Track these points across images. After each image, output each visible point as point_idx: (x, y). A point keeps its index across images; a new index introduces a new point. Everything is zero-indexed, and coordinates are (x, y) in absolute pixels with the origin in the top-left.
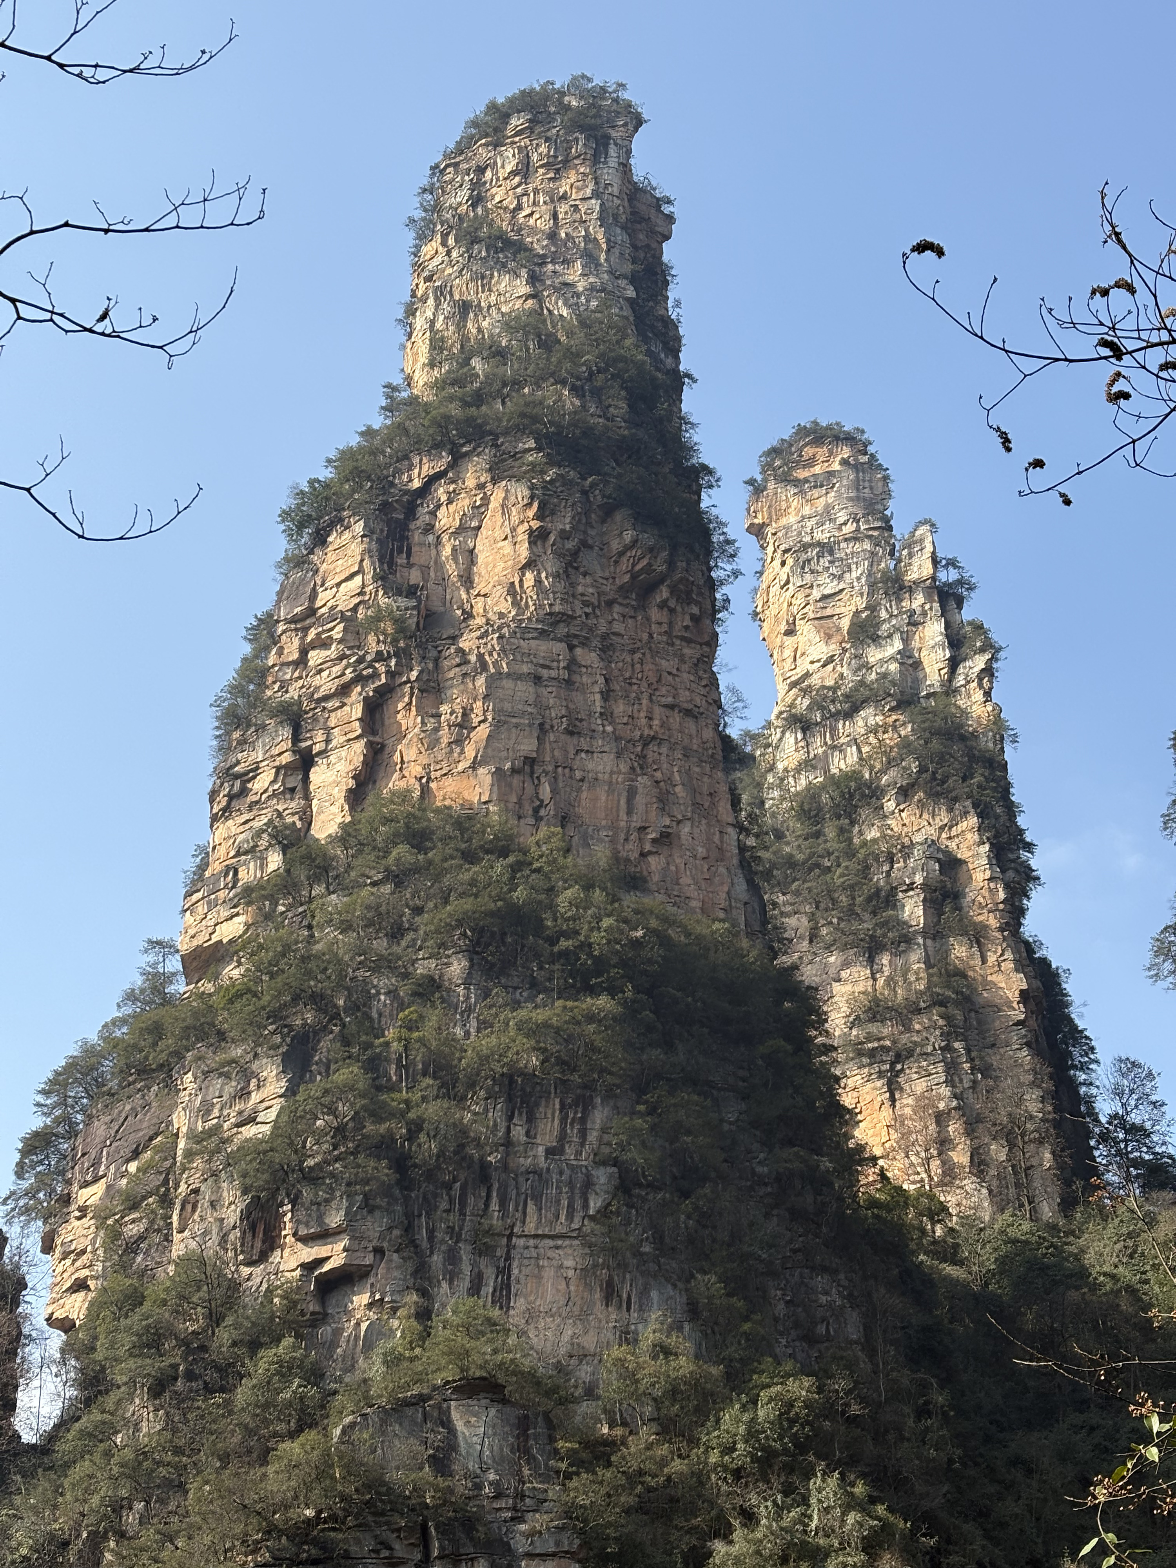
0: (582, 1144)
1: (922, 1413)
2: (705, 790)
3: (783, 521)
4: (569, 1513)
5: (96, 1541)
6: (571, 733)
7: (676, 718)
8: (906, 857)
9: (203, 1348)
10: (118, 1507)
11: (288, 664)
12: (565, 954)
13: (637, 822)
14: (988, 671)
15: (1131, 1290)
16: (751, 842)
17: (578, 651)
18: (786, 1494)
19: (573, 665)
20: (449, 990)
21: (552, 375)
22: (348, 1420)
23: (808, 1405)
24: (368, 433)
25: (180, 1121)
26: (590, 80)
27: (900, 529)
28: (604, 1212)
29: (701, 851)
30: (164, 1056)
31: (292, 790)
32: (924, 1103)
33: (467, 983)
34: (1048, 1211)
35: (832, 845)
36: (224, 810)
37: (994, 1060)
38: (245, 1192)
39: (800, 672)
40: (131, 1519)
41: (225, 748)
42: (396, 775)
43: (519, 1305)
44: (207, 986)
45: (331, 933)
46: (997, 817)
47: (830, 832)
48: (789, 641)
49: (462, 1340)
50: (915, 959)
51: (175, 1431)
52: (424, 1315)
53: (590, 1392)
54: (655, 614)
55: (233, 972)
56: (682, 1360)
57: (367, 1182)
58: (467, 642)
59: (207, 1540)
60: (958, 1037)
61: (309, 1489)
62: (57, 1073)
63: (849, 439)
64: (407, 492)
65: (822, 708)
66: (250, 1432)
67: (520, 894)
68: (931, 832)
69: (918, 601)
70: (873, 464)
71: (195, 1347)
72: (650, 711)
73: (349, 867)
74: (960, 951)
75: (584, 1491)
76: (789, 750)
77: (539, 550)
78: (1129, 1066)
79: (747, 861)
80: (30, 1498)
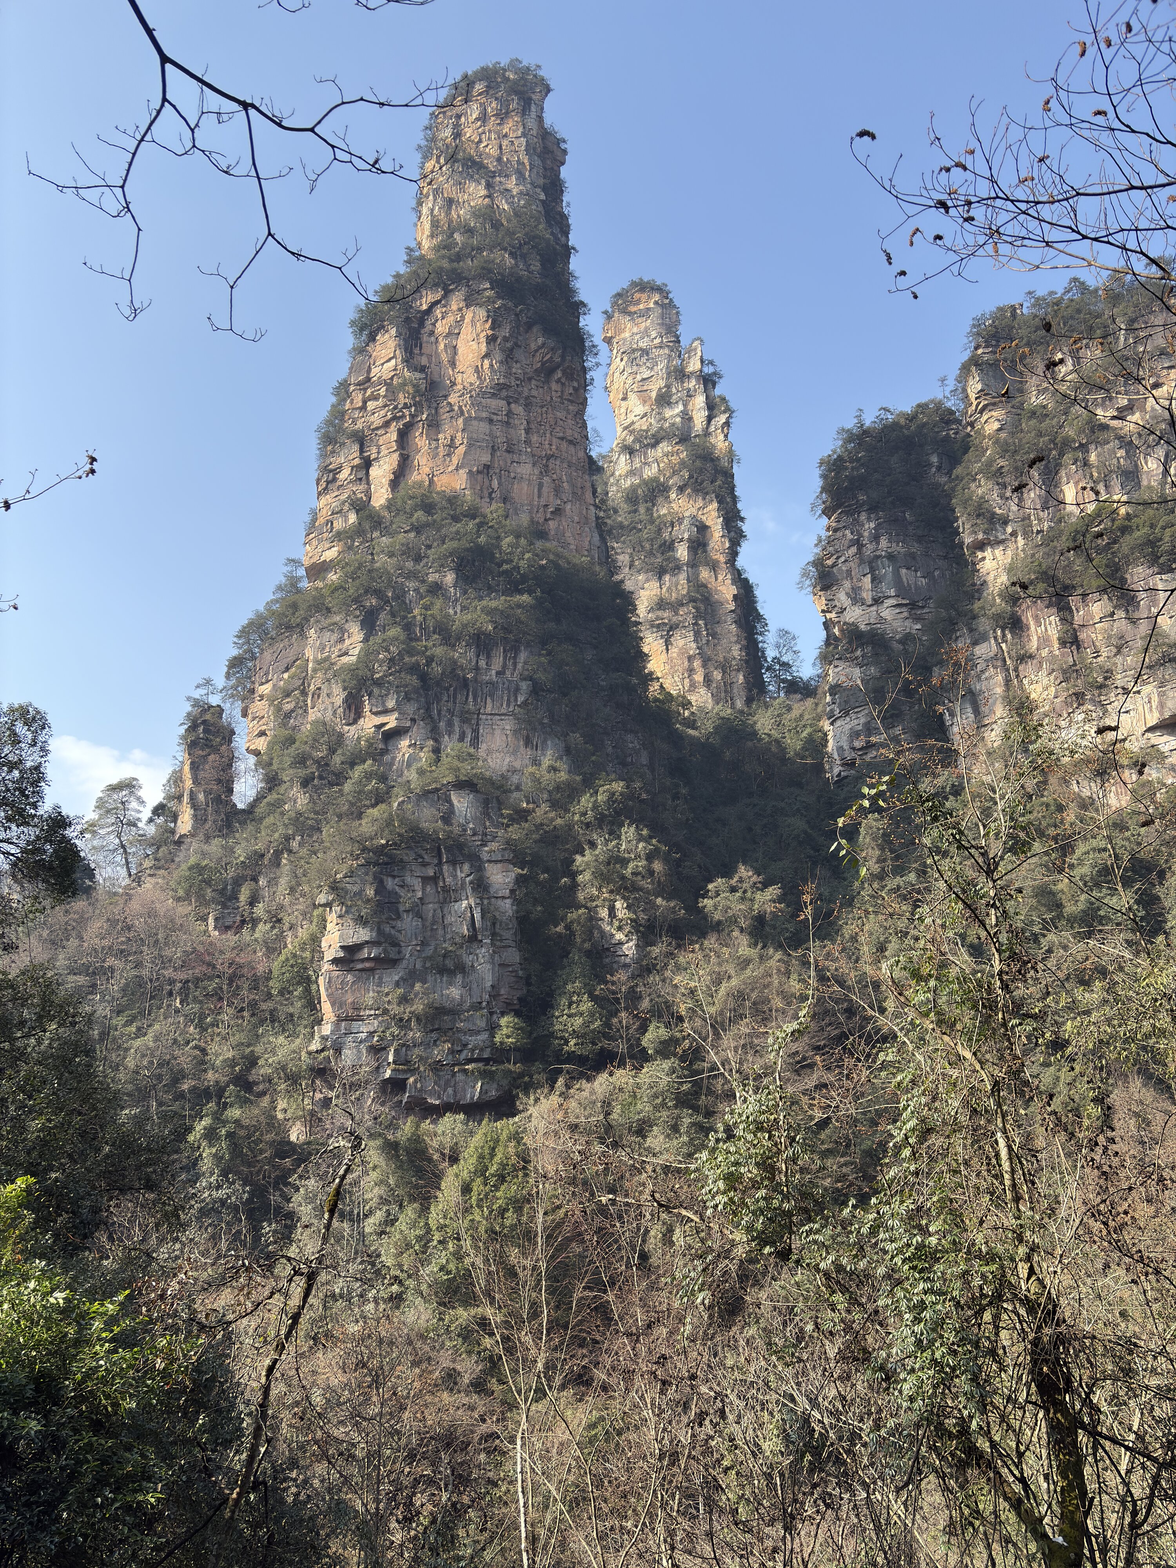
0: (514, 670)
1: (676, 797)
2: (579, 485)
3: (623, 336)
4: (508, 842)
5: (278, 854)
6: (509, 452)
7: (564, 444)
8: (680, 524)
9: (327, 765)
10: (288, 838)
11: (356, 409)
12: (506, 572)
13: (543, 503)
14: (727, 424)
15: (777, 741)
16: (602, 514)
17: (513, 406)
18: (610, 834)
19: (509, 413)
20: (446, 590)
21: (499, 245)
22: (401, 799)
23: (621, 794)
24: (398, 276)
25: (309, 653)
26: (520, 62)
27: (684, 342)
28: (525, 703)
29: (576, 519)
30: (299, 620)
31: (360, 479)
32: (683, 651)
33: (455, 586)
34: (739, 704)
35: (643, 517)
36: (324, 489)
37: (718, 630)
38: (344, 690)
39: (629, 421)
40: (294, 844)
41: (323, 455)
42: (416, 473)
43: (483, 747)
44: (320, 584)
45: (383, 558)
46: (727, 503)
47: (642, 510)
48: (623, 404)
49: (456, 763)
50: (682, 578)
51: (315, 803)
52: (437, 751)
53: (518, 788)
54: (554, 386)
55: (333, 577)
56: (562, 773)
57: (407, 686)
58: (453, 399)
59: (333, 854)
60: (701, 618)
61: (383, 831)
62: (244, 627)
63: (659, 289)
64: (419, 311)
65: (640, 442)
66: (352, 804)
67: (482, 540)
68: (694, 511)
69: (692, 383)
70: (671, 305)
71: (323, 764)
72: (551, 441)
73: (392, 523)
74: (705, 574)
75: (515, 832)
76: (622, 464)
77: (492, 347)
78: (784, 633)
79: (600, 524)
80: (243, 834)
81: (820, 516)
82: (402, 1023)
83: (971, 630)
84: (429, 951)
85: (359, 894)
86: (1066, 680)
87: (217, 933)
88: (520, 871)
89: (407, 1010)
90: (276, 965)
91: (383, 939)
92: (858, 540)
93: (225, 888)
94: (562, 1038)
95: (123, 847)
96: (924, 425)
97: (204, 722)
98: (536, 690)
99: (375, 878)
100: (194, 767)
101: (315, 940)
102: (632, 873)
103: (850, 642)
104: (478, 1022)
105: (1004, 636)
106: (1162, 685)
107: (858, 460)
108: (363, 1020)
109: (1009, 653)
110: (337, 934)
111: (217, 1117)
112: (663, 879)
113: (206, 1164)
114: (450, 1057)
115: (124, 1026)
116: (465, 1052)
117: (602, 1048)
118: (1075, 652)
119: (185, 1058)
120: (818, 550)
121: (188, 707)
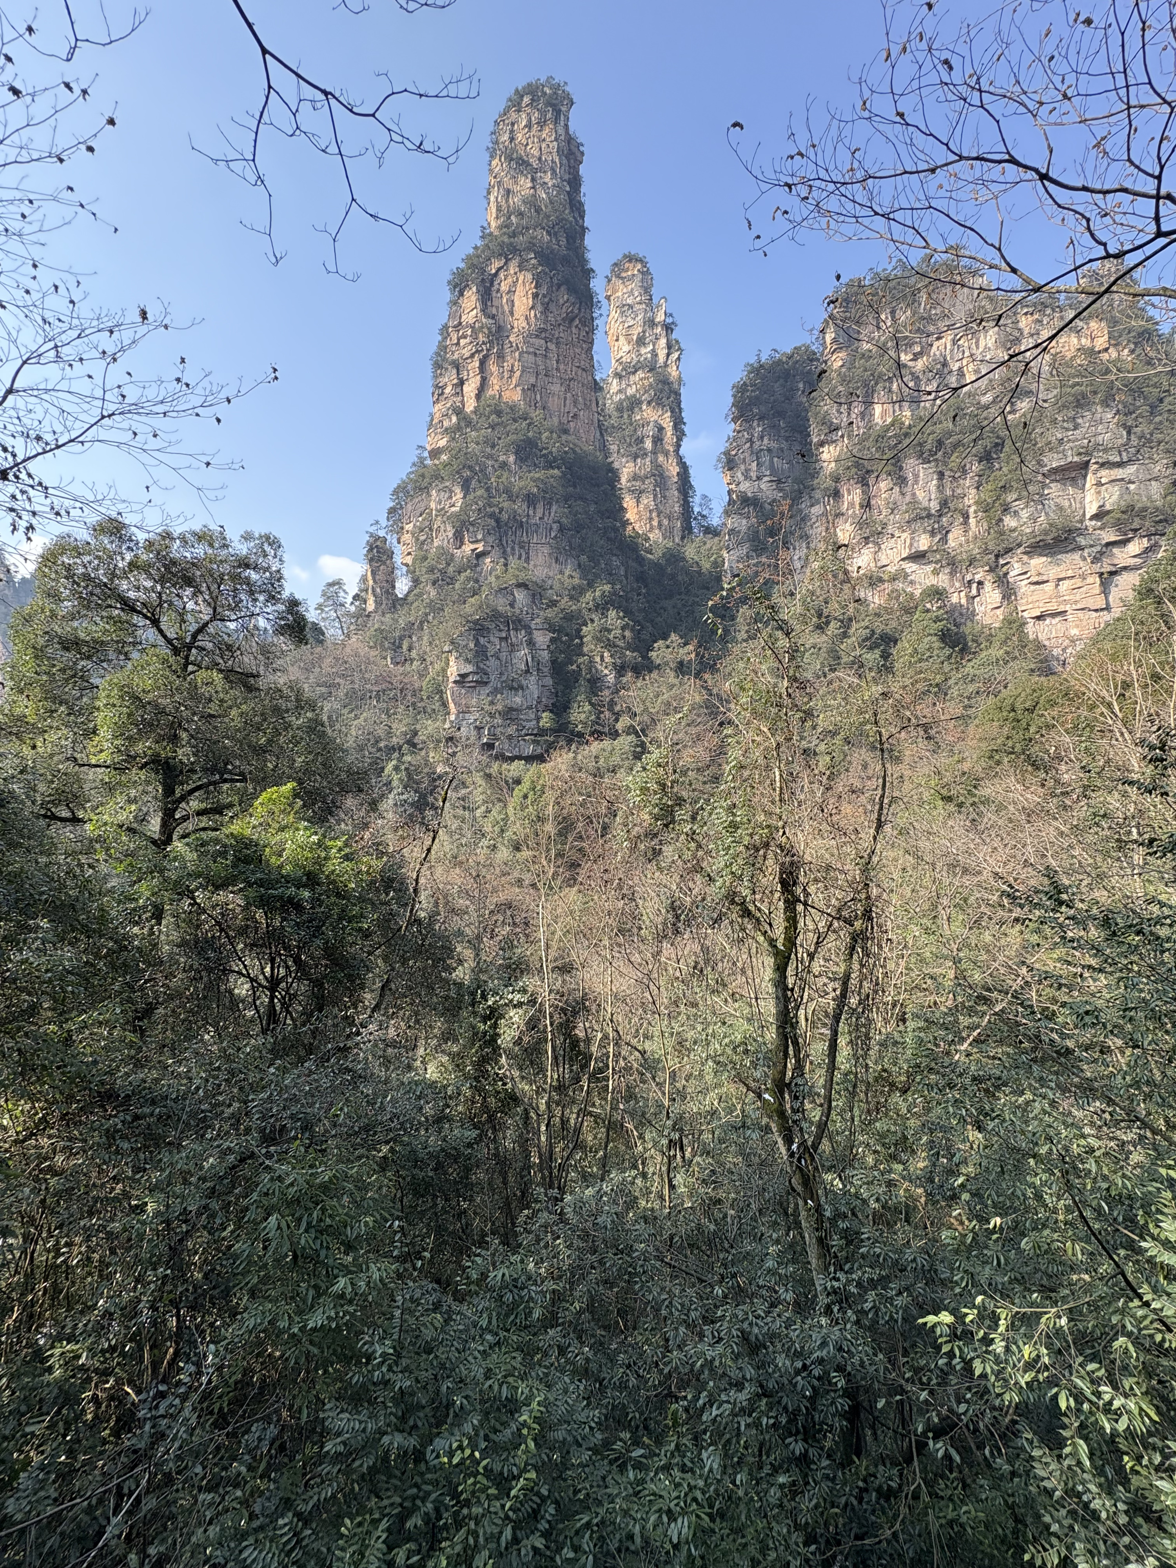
0: (549, 517)
1: (639, 594)
2: (588, 399)
3: (617, 294)
4: (546, 619)
5: (422, 623)
6: (546, 376)
7: (580, 371)
8: (648, 426)
9: (445, 572)
10: (426, 615)
11: (453, 344)
12: (544, 455)
13: (566, 410)
14: (679, 359)
15: (697, 563)
16: (601, 418)
17: (549, 344)
18: (602, 615)
19: (547, 349)
20: (510, 466)
21: (540, 225)
22: (486, 593)
23: (609, 592)
24: (476, 248)
25: (433, 505)
26: (554, 80)
27: (655, 300)
28: (555, 537)
29: (586, 421)
30: (426, 484)
31: (458, 393)
32: (647, 507)
33: (515, 464)
34: (677, 540)
35: (626, 421)
36: (437, 400)
37: (668, 494)
38: (453, 528)
39: (619, 356)
40: (430, 618)
41: (436, 377)
42: (491, 389)
43: (532, 563)
44: (437, 462)
45: (473, 445)
46: (676, 413)
47: (625, 416)
48: (616, 344)
49: (516, 572)
50: (648, 461)
51: (440, 595)
52: (506, 565)
53: (551, 587)
54: (574, 330)
55: (444, 457)
56: (576, 579)
57: (488, 526)
58: (512, 338)
59: (451, 624)
60: (658, 486)
61: (477, 611)
62: (395, 489)
63: (641, 260)
64: (490, 275)
65: (626, 370)
66: (460, 595)
67: (530, 434)
68: (656, 417)
69: (658, 330)
70: (648, 272)
71: (443, 572)
72: (571, 369)
73: (477, 422)
74: (661, 459)
75: (550, 613)
76: (614, 386)
77: (535, 301)
78: (705, 497)
79: (600, 425)
80: (402, 612)
81: (730, 423)
82: (491, 715)
83: (811, 497)
84: (504, 678)
85: (466, 646)
86: (861, 528)
87: (392, 666)
88: (552, 635)
89: (494, 708)
90: (424, 684)
91: (479, 671)
92: (751, 439)
93: (395, 642)
94: (574, 724)
95: (338, 618)
96: (797, 361)
97: (377, 547)
98: (561, 529)
99: (474, 637)
100: (374, 573)
101: (444, 671)
102: (614, 637)
103: (741, 503)
104: (531, 715)
105: (829, 501)
106: (913, 532)
107: (756, 385)
108: (471, 713)
109: (830, 512)
110: (456, 667)
111: (399, 760)
112: (630, 641)
113: (395, 783)
114: (517, 733)
115: (348, 714)
116: (524, 730)
117: (595, 729)
118: (868, 512)
119: (381, 731)
120: (727, 445)
121: (367, 538)
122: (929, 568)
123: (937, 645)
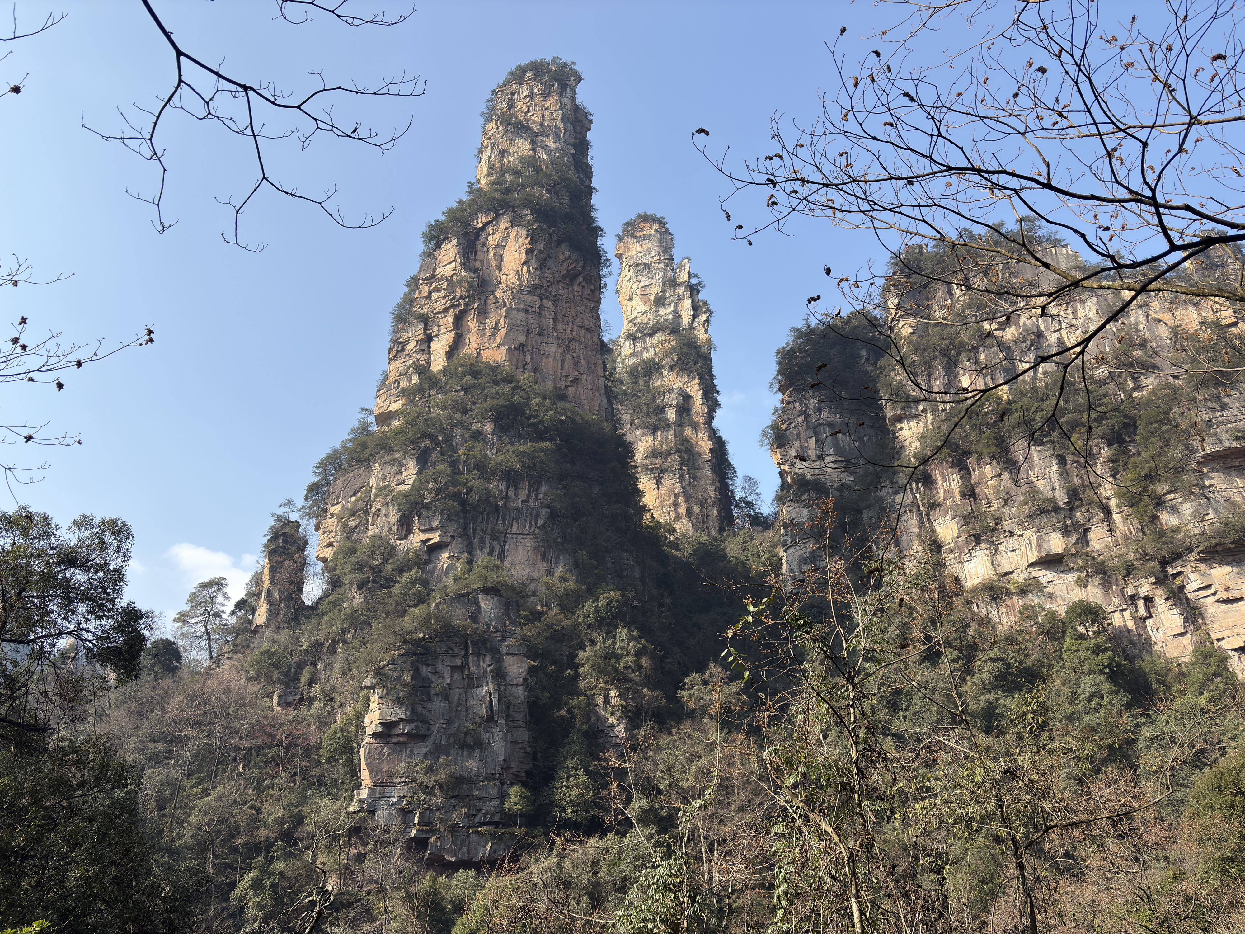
0: (536, 499)
1: (661, 605)
2: (593, 362)
3: (630, 253)
4: (523, 638)
5: (335, 643)
6: (540, 335)
7: (582, 332)
8: (670, 394)
9: (380, 571)
10: (344, 631)
11: (423, 297)
12: (533, 424)
13: (565, 373)
14: (707, 321)
15: (743, 563)
16: (610, 384)
17: (544, 301)
18: (607, 634)
19: (541, 306)
20: (485, 436)
21: (539, 183)
22: (438, 601)
23: (618, 601)
24: (461, 202)
25: (373, 482)
26: (561, 59)
27: (677, 260)
28: (544, 526)
29: (590, 386)
30: (367, 456)
31: (423, 350)
32: (670, 489)
33: (493, 434)
34: (714, 532)
35: (642, 387)
36: (394, 357)
37: (698, 475)
38: (399, 512)
39: (633, 316)
40: (349, 636)
41: (395, 331)
42: (467, 347)
43: (508, 560)
44: (386, 429)
45: (437, 410)
46: (706, 380)
47: (641, 382)
48: (629, 303)
49: (485, 572)
50: (671, 434)
51: (368, 603)
52: (470, 562)
53: (534, 594)
54: (576, 288)
55: (396, 423)
56: (571, 583)
57: (449, 510)
58: (498, 294)
59: (379, 645)
60: (685, 465)
61: (421, 626)
62: (322, 460)
63: (659, 221)
64: (476, 228)
65: (641, 332)
66: (398, 604)
67: (516, 399)
68: (681, 384)
69: (682, 290)
70: (668, 232)
71: (377, 571)
72: (572, 328)
73: (446, 384)
74: (688, 432)
75: (530, 630)
76: (627, 348)
77: (530, 257)
78: (749, 479)
79: (608, 392)
80: (308, 626)
81: (776, 392)
82: (427, 790)
83: (893, 483)
84: (453, 729)
85: (399, 679)
86: (966, 524)
87: (279, 709)
88: (532, 663)
89: (432, 779)
90: (326, 738)
91: (416, 717)
92: (805, 411)
93: (289, 671)
94: (560, 806)
95: (208, 634)
96: (856, 328)
97: (284, 534)
98: (553, 515)
99: (412, 666)
100: (273, 570)
101: (360, 717)
102: (624, 667)
103: (799, 489)
104: (491, 791)
105: (918, 488)
106: (1039, 530)
107: (806, 351)
108: (395, 786)
109: (922, 501)
110: (378, 712)
111: (265, 870)
112: (649, 672)
113: (252, 911)
114: (466, 820)
115: (192, 787)
116: (479, 816)
117: (594, 816)
118: (973, 503)
119: (241, 817)
120: (774, 417)
121: (272, 522)
122: (1071, 578)
123: (1106, 687)
